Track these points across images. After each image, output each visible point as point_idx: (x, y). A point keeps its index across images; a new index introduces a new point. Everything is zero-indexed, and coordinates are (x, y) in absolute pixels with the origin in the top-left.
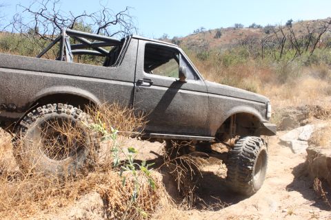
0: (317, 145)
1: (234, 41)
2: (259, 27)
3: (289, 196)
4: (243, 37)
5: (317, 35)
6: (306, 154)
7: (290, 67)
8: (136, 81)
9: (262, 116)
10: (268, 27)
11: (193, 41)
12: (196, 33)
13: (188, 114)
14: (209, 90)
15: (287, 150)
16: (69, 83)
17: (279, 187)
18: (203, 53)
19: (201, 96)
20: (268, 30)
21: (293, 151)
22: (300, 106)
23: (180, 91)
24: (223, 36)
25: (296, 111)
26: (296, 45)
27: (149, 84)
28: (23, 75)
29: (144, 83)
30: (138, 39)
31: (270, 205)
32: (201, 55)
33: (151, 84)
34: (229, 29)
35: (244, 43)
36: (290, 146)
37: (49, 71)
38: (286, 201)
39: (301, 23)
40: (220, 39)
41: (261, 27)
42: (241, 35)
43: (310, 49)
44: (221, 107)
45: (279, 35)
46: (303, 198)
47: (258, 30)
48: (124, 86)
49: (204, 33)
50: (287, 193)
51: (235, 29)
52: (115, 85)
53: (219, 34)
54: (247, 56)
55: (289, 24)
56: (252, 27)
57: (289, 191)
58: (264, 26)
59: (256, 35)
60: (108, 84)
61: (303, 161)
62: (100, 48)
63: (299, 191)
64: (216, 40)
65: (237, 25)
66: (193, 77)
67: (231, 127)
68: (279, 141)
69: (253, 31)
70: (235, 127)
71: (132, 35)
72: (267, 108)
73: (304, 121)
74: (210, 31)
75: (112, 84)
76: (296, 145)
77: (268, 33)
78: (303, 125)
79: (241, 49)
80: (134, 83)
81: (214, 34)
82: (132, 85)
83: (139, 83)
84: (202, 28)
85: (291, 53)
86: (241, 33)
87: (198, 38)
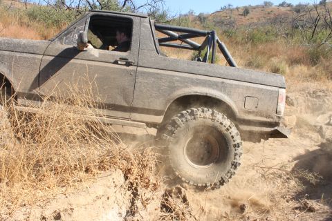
1: (262, 20)
2: (289, 5)
4: (272, 16)
10: (299, 6)
12: (223, 9)
18: (230, 31)
20: (299, 9)
21: (323, 137)
24: (251, 13)
26: (330, 25)
32: (227, 32)
34: (257, 7)
35: (273, 21)
40: (247, 18)
41: (292, 6)
42: (269, 13)
45: (313, 13)
47: (289, 8)
49: (232, 10)
51: (263, 7)
53: (246, 11)
54: (276, 35)
55: (323, 3)
56: (282, 5)
58: (295, 5)
59: (285, 14)
64: (243, 17)
65: (266, 4)
69: (283, 9)
74: (237, 9)
76: (327, 130)
77: (298, 12)
81: (241, 11)
84: (229, 5)
85: (325, 33)
86: (269, 11)
87: (225, 15)
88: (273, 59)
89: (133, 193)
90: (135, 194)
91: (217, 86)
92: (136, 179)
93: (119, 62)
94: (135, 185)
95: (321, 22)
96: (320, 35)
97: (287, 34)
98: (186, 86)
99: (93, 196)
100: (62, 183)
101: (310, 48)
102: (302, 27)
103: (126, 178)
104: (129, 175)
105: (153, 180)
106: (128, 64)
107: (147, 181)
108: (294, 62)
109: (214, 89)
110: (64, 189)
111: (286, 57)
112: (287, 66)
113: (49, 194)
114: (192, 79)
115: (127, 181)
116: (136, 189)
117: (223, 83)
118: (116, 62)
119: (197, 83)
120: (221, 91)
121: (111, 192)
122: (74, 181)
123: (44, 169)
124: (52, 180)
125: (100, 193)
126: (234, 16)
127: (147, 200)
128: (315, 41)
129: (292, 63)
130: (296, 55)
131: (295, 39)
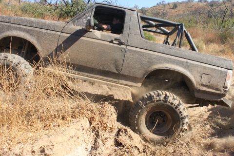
1: (187, 12)
4: (193, 9)
10: (213, 2)
12: (159, 4)
20: (212, 4)
24: (178, 7)
34: (183, 2)
35: (194, 13)
40: (176, 10)
41: (207, 2)
42: (191, 7)
47: (205, 3)
49: (165, 5)
51: (187, 2)
53: (175, 6)
54: (196, 23)
56: (201, 1)
58: (209, 1)
59: (202, 7)
64: (172, 10)
69: (201, 4)
74: (169, 4)
77: (212, 6)
81: (171, 6)
84: (163, 2)
85: (231, 21)
86: (192, 5)
87: (160, 8)
89: (95, 134)
90: (97, 135)
91: (183, 64)
92: (98, 124)
93: (114, 42)
94: (97, 129)
95: (228, 13)
96: (227, 22)
97: (204, 22)
98: (161, 63)
99: (68, 136)
100: (46, 127)
101: (220, 31)
102: (215, 17)
103: (91, 124)
104: (93, 122)
105: (110, 125)
106: (120, 44)
107: (105, 125)
108: (209, 41)
109: (180, 66)
110: (47, 131)
111: (203, 38)
112: (204, 44)
113: (37, 135)
114: (165, 58)
115: (92, 126)
116: (98, 131)
117: (187, 62)
118: (111, 42)
119: (169, 61)
120: (185, 68)
121: (80, 133)
122: (54, 126)
123: (33, 117)
124: (38, 125)
125: (72, 134)
126: (167, 9)
127: (106, 139)
128: (224, 27)
129: (207, 42)
130: (211, 36)
131: (210, 25)
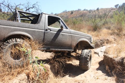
0: (107, 54)
1: (78, 15)
2: (87, 10)
3: (97, 72)
4: (81, 14)
5: (108, 14)
6: (103, 57)
7: (98, 25)
8: (45, 29)
9: (90, 42)
10: (90, 10)
11: (62, 15)
12: (64, 12)
13: (64, 42)
14: (71, 33)
15: (97, 55)
16: (20, 30)
17: (94, 69)
19: (69, 35)
20: (90, 11)
21: (99, 56)
22: (102, 39)
23: (61, 33)
24: (74, 13)
25: (100, 41)
26: (100, 17)
27: (50, 30)
28: (2, 27)
29: (48, 30)
30: (45, 14)
31: (90, 76)
32: (65, 20)
33: (51, 30)
34: (76, 11)
35: (82, 16)
36: (98, 54)
37: (12, 26)
38: (96, 74)
39: (102, 9)
41: (88, 10)
42: (80, 13)
43: (105, 18)
44: (76, 39)
45: (94, 13)
46: (102, 73)
47: (87, 11)
48: (41, 31)
49: (67, 12)
50: (97, 71)
51: (78, 11)
52: (37, 31)
53: (72, 12)
54: (82, 21)
55: (98, 9)
56: (84, 10)
57: (97, 70)
59: (86, 13)
60: (35, 31)
61: (102, 59)
62: (29, 18)
63: (101, 70)
64: (71, 15)
65: (79, 10)
66: (65, 28)
67: (79, 46)
68: (94, 52)
69: (85, 11)
70: (80, 46)
71: (43, 13)
72: (91, 39)
73: (103, 45)
74: (69, 12)
75: (36, 31)
76: (100, 53)
77: (90, 12)
78: (102, 46)
79: (80, 18)
80: (45, 30)
82: (44, 31)
83: (46, 30)
84: (66, 10)
85: (99, 20)
87: (64, 14)
88: (81, 29)
95: (97, 16)
96: (97, 21)
126: (68, 14)
